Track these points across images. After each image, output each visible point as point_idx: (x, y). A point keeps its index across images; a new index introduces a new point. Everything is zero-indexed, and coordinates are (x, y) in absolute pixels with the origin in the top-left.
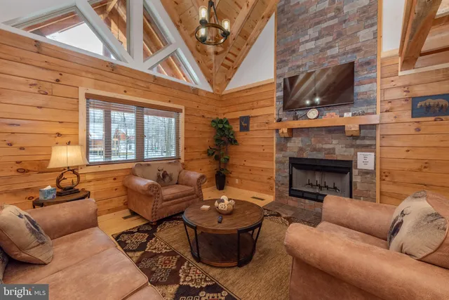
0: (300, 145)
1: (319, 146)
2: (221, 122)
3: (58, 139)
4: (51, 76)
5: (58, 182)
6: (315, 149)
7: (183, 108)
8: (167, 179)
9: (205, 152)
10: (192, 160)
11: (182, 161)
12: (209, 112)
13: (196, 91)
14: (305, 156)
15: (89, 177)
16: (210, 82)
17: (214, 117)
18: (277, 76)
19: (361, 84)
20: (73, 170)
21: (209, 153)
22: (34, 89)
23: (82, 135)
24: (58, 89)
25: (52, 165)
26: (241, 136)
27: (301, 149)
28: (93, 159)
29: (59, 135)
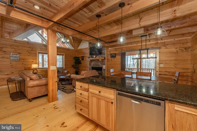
0: (94, 64)
1: (97, 64)
2: (76, 57)
3: (32, 63)
4: (31, 49)
5: (33, 71)
6: (96, 65)
7: (64, 54)
8: (59, 72)
9: (72, 66)
10: (67, 68)
11: (64, 68)
12: (73, 55)
13: (68, 49)
14: (94, 66)
15: (39, 71)
16: (73, 47)
17: (75, 56)
18: (89, 46)
19: (103, 50)
20: (36, 69)
21: (73, 66)
22: (27, 52)
23: (37, 62)
24: (32, 52)
25: (32, 68)
26: (82, 61)
27: (94, 65)
28: (40, 67)
29: (32, 62)
